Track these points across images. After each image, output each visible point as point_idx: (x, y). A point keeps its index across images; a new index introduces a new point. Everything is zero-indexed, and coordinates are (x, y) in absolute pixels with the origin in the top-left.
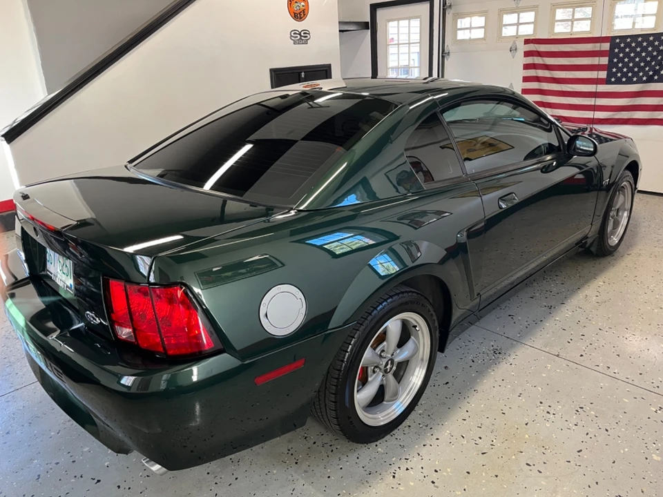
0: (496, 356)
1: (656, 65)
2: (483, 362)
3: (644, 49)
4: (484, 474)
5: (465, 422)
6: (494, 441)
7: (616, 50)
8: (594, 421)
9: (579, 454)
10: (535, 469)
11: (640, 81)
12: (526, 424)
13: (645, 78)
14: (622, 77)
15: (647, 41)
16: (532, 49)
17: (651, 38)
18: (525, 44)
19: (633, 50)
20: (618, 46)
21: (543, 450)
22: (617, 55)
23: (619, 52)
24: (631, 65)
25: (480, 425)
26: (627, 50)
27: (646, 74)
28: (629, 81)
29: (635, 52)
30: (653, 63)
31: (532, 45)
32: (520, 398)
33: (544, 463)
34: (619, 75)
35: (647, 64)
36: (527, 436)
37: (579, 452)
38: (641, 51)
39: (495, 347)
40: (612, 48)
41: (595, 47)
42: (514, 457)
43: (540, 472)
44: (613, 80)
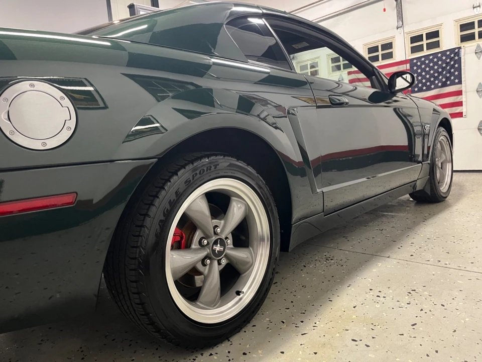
0: (328, 261)
1: (446, 73)
2: (315, 266)
3: (436, 64)
4: (301, 353)
5: (288, 311)
6: (317, 323)
7: (415, 68)
8: (429, 300)
9: (414, 327)
10: (362, 345)
11: (437, 87)
12: (354, 307)
13: (440, 84)
14: (423, 86)
15: (437, 57)
16: (353, 78)
17: (440, 55)
18: (348, 75)
19: (427, 66)
20: (416, 64)
21: (372, 327)
22: (416, 72)
23: (417, 69)
24: (428, 76)
25: (303, 312)
26: (423, 66)
27: (440, 81)
28: (429, 89)
29: (429, 66)
30: (444, 73)
31: (353, 75)
32: (349, 288)
33: (373, 338)
34: (420, 85)
35: (440, 74)
36: (354, 316)
37: (413, 325)
38: (434, 66)
39: (328, 256)
40: (412, 67)
41: (399, 68)
42: (338, 335)
43: (368, 346)
44: (416, 89)
